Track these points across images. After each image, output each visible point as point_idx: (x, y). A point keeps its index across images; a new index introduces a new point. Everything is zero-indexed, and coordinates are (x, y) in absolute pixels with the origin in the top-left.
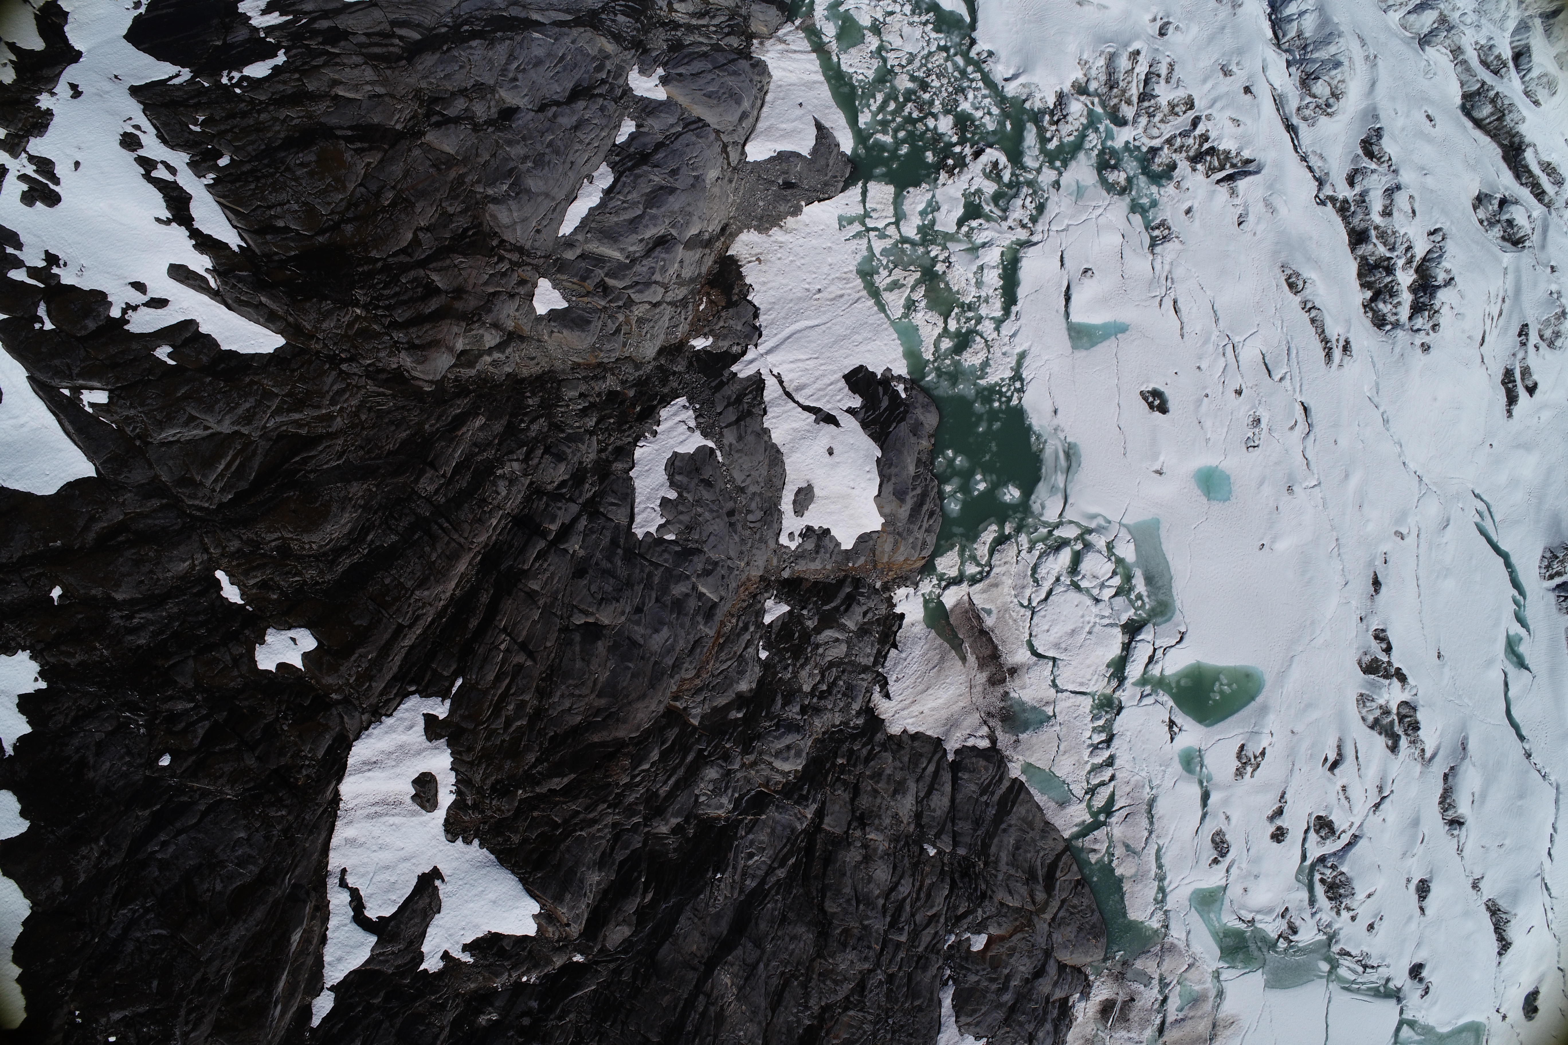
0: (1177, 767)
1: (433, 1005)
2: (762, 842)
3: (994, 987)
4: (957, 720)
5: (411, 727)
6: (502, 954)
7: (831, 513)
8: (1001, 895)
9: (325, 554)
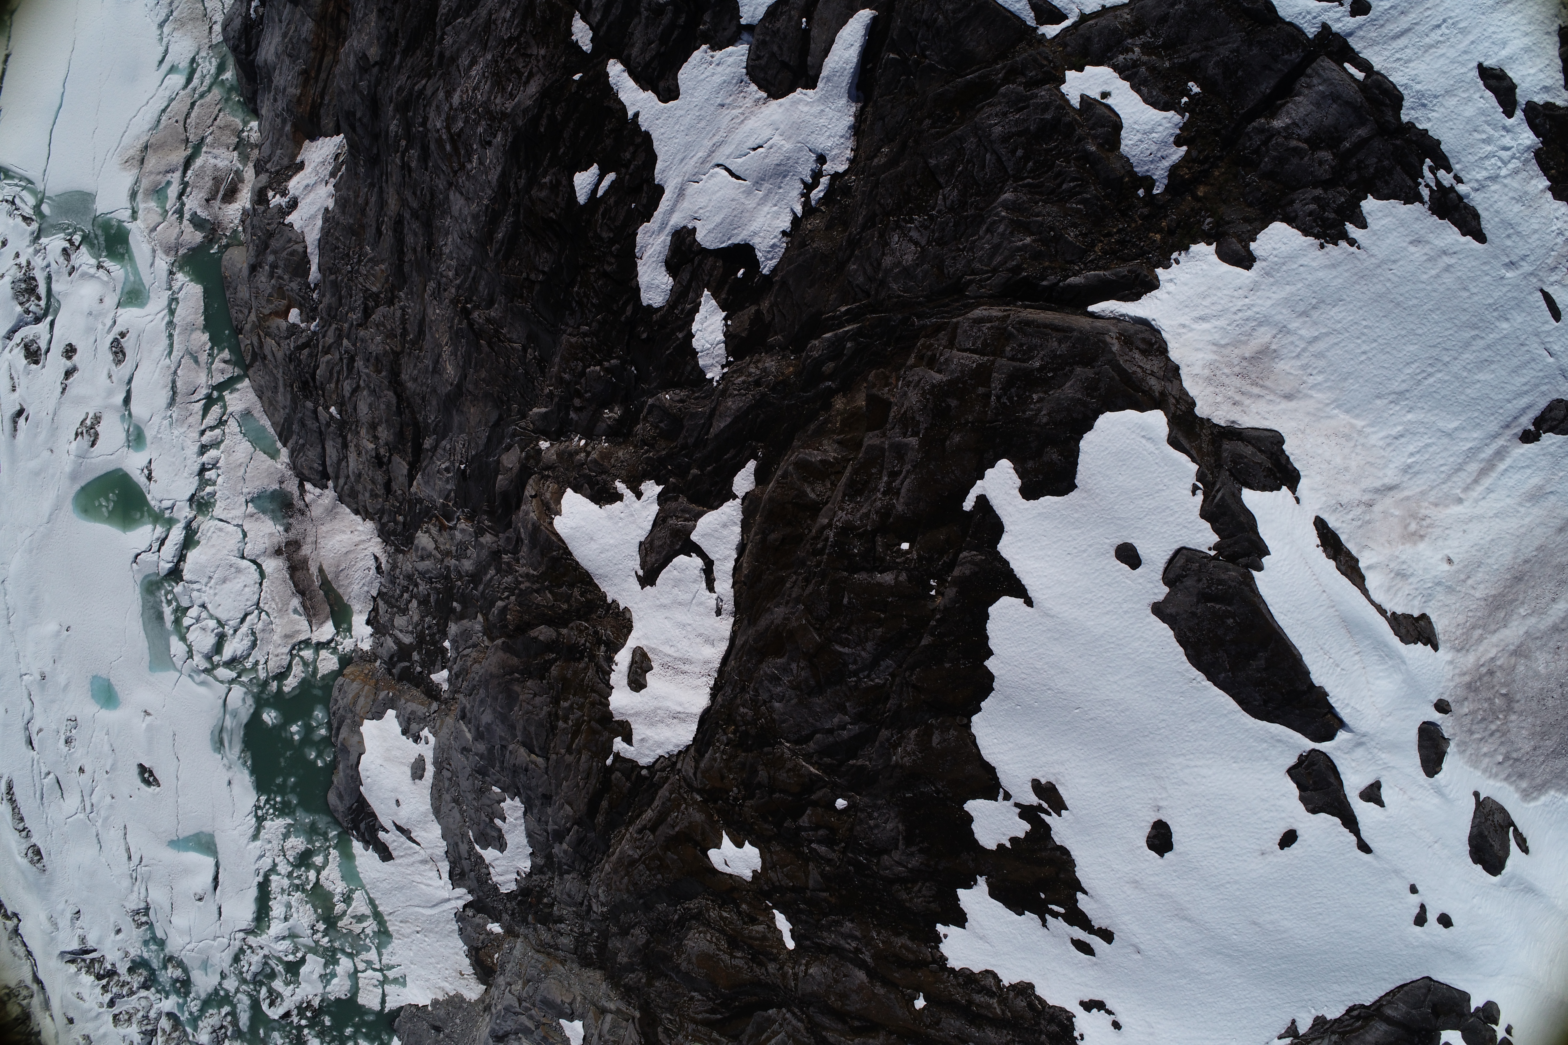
0: (149, 434)
1: (652, 447)
2: (440, 479)
3: (279, 271)
4: (328, 515)
5: (642, 740)
6: (592, 483)
7: (399, 748)
8: (280, 355)
9: (704, 924)
